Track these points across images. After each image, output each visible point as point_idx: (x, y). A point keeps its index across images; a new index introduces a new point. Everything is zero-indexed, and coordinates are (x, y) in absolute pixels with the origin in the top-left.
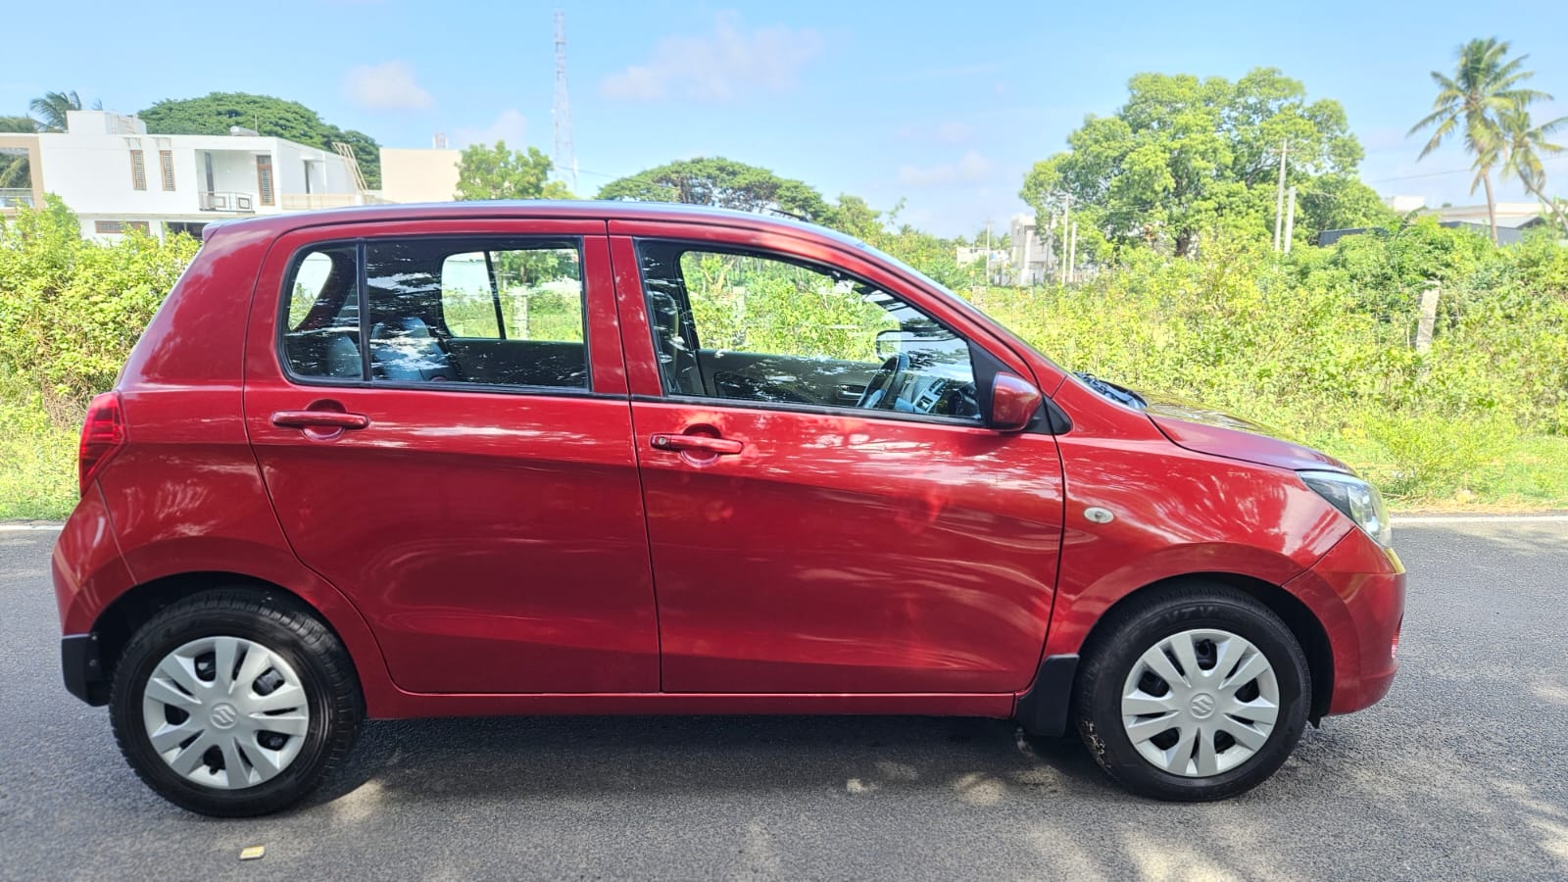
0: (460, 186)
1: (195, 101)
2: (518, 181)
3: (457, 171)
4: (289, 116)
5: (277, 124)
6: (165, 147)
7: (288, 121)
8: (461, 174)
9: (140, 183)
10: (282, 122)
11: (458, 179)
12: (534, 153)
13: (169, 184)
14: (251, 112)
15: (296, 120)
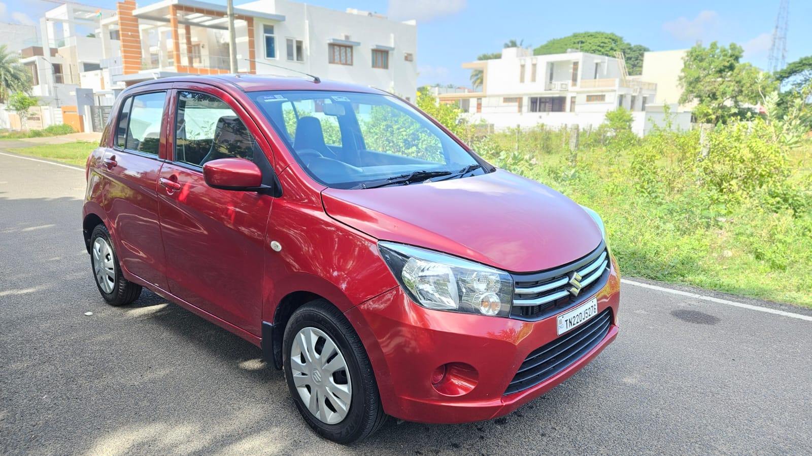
0: (683, 71)
1: (565, 38)
2: (717, 66)
3: (682, 62)
4: (606, 41)
5: (599, 46)
6: (534, 62)
7: (605, 43)
8: (685, 63)
9: (522, 80)
10: (602, 45)
11: (683, 66)
12: (733, 47)
13: (534, 79)
14: (589, 41)
15: (609, 42)
